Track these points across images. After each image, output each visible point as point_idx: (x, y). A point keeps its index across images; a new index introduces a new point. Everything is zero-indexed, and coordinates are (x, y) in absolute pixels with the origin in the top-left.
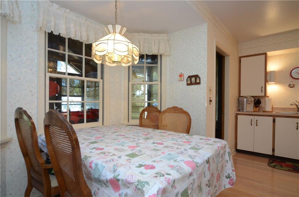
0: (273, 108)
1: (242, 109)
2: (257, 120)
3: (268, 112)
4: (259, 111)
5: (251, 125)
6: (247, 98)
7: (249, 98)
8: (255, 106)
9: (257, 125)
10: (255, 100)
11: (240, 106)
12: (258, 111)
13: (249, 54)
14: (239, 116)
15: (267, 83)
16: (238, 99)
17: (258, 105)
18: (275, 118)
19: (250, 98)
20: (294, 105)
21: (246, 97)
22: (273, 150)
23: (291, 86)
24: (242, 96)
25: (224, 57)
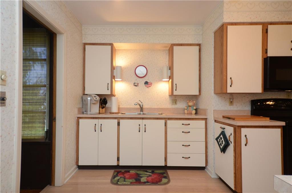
0: (119, 108)
1: (85, 111)
2: (101, 125)
3: (113, 113)
4: (106, 113)
5: (95, 131)
6: (92, 96)
7: (93, 97)
8: (101, 106)
9: (101, 131)
10: (101, 100)
11: (84, 107)
12: (104, 112)
13: (94, 42)
14: (81, 120)
15: (113, 80)
16: (82, 97)
17: (104, 105)
18: (119, 120)
19: (95, 97)
20: (137, 105)
21: (90, 95)
22: (118, 159)
23: (135, 85)
24: (87, 94)
25: (56, 34)
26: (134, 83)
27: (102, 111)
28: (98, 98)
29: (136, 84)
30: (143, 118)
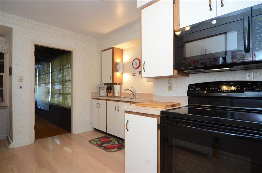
8: (108, 91)
20: (128, 90)
26: (133, 74)
27: (110, 95)
28: (106, 86)
29: (134, 75)
30: (119, 101)
